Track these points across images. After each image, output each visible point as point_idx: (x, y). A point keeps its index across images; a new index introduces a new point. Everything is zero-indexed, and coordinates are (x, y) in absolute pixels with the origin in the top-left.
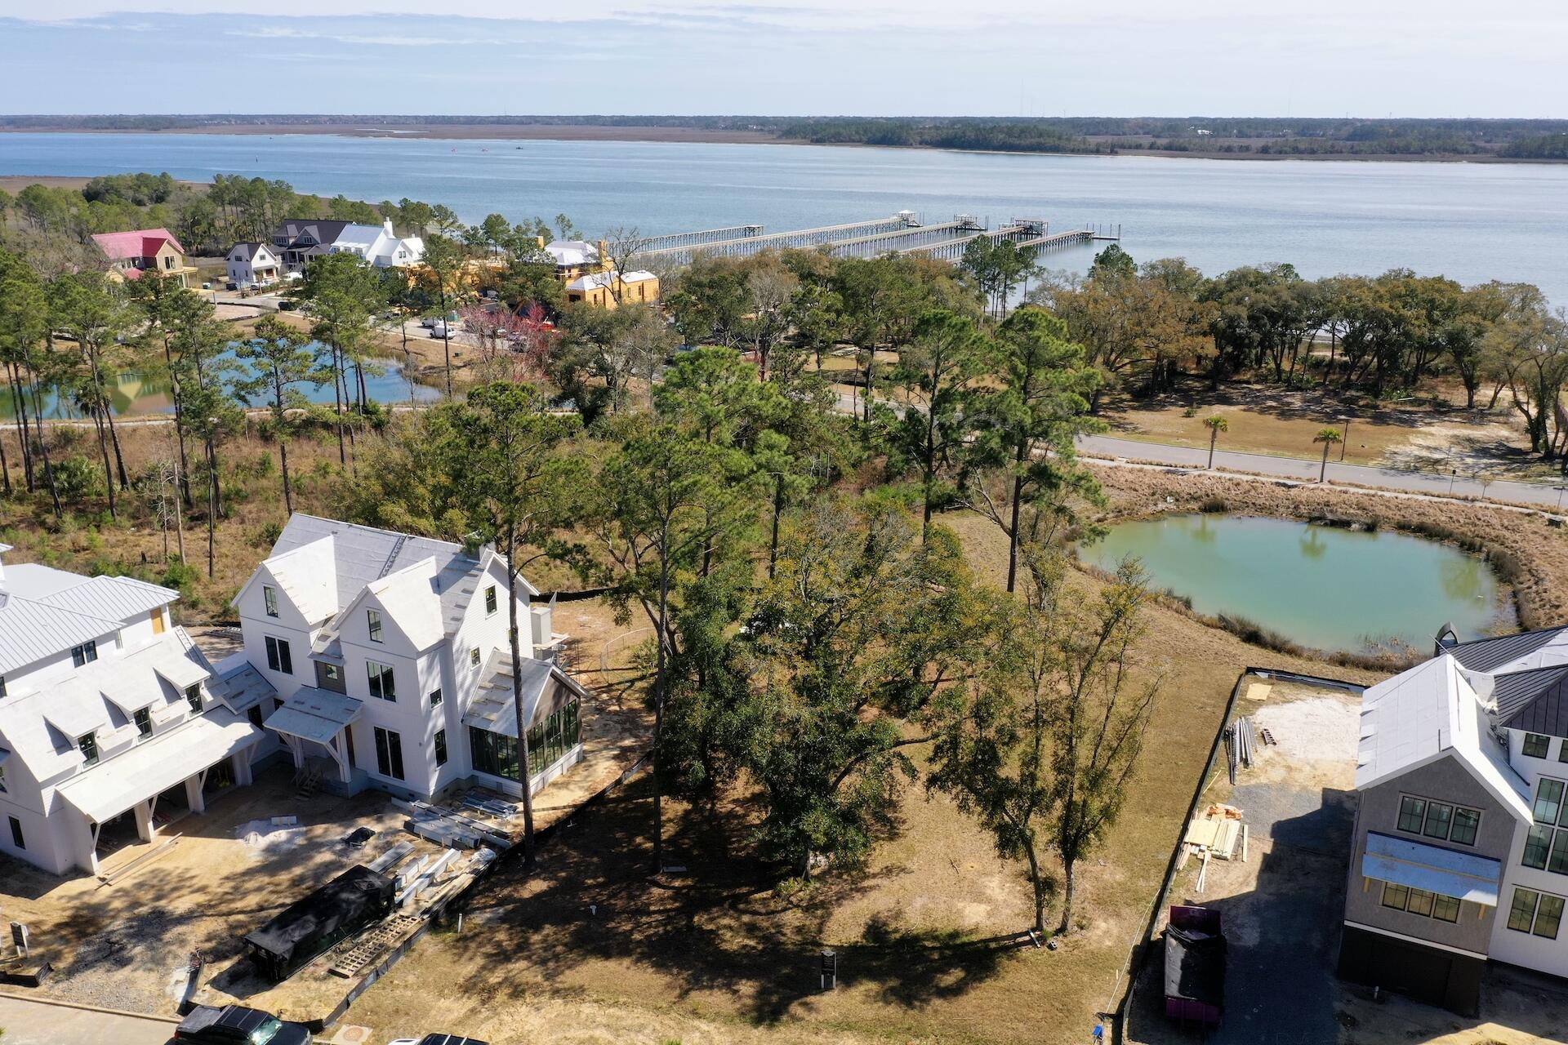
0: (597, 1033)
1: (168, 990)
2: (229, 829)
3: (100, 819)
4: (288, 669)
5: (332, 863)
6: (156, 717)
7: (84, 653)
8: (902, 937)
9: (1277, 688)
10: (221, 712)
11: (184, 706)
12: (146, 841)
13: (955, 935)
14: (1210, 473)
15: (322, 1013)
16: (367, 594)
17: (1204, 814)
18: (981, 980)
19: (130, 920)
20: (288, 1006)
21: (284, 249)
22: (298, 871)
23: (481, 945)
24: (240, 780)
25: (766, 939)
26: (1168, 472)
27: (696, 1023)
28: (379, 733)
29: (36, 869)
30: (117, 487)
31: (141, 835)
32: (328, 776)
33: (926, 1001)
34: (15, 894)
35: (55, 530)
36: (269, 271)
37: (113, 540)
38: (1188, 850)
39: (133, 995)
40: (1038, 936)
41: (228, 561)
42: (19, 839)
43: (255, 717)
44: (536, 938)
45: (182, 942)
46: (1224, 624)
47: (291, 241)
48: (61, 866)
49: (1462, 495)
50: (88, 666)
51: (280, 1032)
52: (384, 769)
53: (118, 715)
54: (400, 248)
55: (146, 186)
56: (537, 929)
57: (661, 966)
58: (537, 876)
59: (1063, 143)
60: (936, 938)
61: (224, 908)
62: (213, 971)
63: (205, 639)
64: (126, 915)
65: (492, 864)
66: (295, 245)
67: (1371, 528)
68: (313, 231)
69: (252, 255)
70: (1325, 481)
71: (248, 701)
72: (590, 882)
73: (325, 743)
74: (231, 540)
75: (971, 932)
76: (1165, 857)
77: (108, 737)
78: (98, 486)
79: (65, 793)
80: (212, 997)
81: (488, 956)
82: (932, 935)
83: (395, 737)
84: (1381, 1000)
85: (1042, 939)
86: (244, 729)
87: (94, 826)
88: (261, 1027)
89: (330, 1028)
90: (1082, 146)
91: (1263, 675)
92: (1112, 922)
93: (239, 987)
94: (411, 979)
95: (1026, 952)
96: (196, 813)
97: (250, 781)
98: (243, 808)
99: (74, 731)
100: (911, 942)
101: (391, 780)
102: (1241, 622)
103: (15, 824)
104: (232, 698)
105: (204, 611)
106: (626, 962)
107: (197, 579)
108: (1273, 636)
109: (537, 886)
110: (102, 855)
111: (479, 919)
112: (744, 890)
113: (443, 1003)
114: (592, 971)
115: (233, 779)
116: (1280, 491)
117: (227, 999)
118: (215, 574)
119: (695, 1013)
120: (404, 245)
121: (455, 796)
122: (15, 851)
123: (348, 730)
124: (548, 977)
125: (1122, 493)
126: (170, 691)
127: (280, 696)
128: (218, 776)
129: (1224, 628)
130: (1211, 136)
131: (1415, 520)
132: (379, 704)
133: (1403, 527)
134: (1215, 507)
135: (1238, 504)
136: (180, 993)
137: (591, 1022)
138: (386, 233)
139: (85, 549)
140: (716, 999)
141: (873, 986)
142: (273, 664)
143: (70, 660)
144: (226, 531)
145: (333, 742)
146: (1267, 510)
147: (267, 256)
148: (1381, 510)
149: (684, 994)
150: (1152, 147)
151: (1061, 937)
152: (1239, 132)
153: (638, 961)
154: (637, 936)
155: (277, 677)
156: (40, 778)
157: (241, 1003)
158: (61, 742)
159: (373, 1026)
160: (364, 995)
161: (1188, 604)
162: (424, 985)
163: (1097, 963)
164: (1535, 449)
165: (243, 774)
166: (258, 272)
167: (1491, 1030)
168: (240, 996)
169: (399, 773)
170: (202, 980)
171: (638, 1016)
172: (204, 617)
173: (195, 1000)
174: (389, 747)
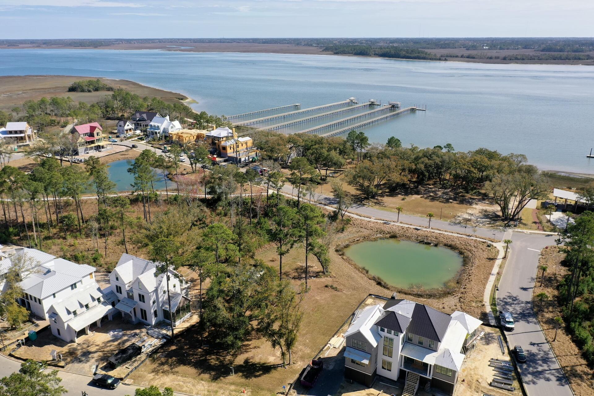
0: (180, 383)
1: (91, 370)
2: (106, 331)
3: (77, 331)
4: (121, 293)
5: (127, 340)
6: (90, 306)
7: (73, 286)
8: (252, 364)
9: (375, 300)
10: (105, 304)
11: (96, 302)
12: (87, 334)
13: (265, 363)
14: (396, 224)
15: (123, 376)
16: (138, 278)
17: (337, 336)
18: (265, 374)
19: (81, 352)
20: (116, 374)
21: (135, 122)
22: (119, 341)
23: (157, 361)
24: (109, 319)
25: (221, 362)
26: (385, 223)
27: (202, 382)
28: (142, 310)
29: (63, 340)
30: (81, 224)
31: (86, 333)
32: (130, 319)
33: (251, 378)
34: (59, 346)
35: (64, 238)
36: (130, 130)
37: (80, 242)
38: (328, 345)
39: (84, 371)
40: (283, 365)
41: (111, 250)
42: (59, 334)
43: (113, 304)
44: (170, 360)
45: (93, 358)
46: (374, 279)
47: (138, 119)
48: (68, 340)
49: (468, 234)
50: (75, 290)
51: (114, 380)
52: (143, 318)
53: (81, 306)
54: (171, 125)
55: (92, 85)
56: (171, 358)
57: (196, 368)
58: (174, 345)
59: (427, 56)
60: (260, 364)
61: (102, 350)
62: (101, 366)
63: (103, 276)
64: (80, 351)
65: (165, 343)
66: (139, 120)
67: (436, 245)
68: (145, 116)
69: (125, 125)
70: (430, 228)
71: (111, 300)
72: (185, 347)
73: (129, 312)
74: (112, 243)
75: (268, 363)
76: (321, 347)
77: (79, 310)
78: (76, 223)
79: (69, 324)
80: (101, 372)
81: (159, 364)
82: (259, 363)
83: (145, 311)
84: (352, 383)
85: (284, 366)
86: (110, 307)
87: (76, 332)
88: (110, 379)
89: (124, 379)
90: (434, 57)
91: (373, 296)
92: (302, 362)
93: (106, 370)
94: (143, 369)
95: (279, 369)
96: (99, 327)
97: (112, 319)
98: (110, 326)
99: (72, 310)
100: (254, 365)
101: (144, 321)
102: (378, 278)
103: (58, 330)
104: (107, 300)
105: (104, 268)
106: (188, 366)
107: (102, 257)
108: (385, 283)
109: (174, 348)
110: (77, 337)
111: (159, 355)
112: (221, 351)
113: (149, 375)
114: (182, 368)
115: (108, 319)
116: (415, 231)
117: (104, 372)
118: (107, 255)
119: (202, 380)
120: (173, 124)
121: (159, 325)
122: (58, 336)
123: (134, 309)
124: (171, 369)
125: (368, 231)
126: (93, 299)
127: (119, 299)
128: (104, 319)
129: (374, 280)
130: (489, 49)
131: (449, 243)
132: (141, 303)
133: (445, 245)
134: (394, 237)
135: (401, 235)
136: (94, 371)
137: (179, 381)
138: (167, 120)
139: (73, 245)
140: (207, 376)
141: (241, 374)
142: (118, 292)
143: (70, 288)
144: (111, 240)
145: (131, 312)
146: (408, 238)
147: (130, 125)
148: (441, 239)
149: (200, 374)
150: (462, 57)
151: (288, 366)
152: (500, 47)
153: (192, 366)
154: (193, 360)
155: (118, 294)
156: (64, 321)
157: (106, 373)
158: (69, 312)
159: (134, 379)
160: (133, 373)
161: (367, 272)
162: (145, 371)
163: (294, 372)
164: (503, 216)
165: (110, 318)
166: (127, 130)
167: (372, 391)
168: (106, 372)
169: (146, 319)
170: (99, 368)
171: (190, 380)
172: (103, 269)
173: (97, 372)
174: (144, 313)
